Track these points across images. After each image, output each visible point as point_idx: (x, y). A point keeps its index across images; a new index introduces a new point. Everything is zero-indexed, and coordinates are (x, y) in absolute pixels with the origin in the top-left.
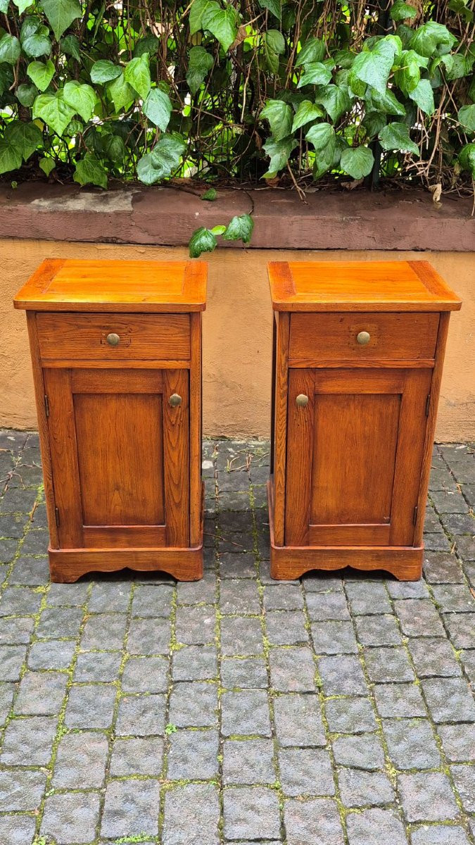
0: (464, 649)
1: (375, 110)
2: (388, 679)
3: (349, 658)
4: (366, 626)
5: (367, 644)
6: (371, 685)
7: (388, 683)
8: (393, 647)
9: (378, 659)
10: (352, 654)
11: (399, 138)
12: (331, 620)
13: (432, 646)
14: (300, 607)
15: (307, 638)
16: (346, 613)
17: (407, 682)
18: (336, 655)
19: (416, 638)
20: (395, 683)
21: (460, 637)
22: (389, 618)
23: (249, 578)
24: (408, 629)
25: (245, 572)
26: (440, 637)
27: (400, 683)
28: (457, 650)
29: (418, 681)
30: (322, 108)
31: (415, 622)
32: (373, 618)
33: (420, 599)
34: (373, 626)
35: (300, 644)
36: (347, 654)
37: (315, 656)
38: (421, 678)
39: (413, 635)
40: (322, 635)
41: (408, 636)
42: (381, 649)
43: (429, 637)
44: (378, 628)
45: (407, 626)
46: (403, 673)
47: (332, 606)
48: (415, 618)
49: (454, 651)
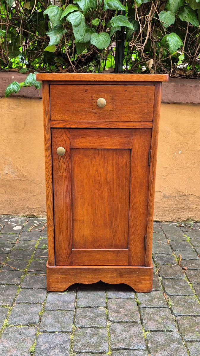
0: (151, 331)
1: (109, 8)
2: (87, 349)
3: (63, 334)
4: (83, 314)
5: (80, 326)
6: (74, 354)
7: (86, 353)
8: (98, 328)
9: (84, 336)
10: (66, 332)
11: (121, 21)
12: (60, 310)
13: (127, 328)
14: (41, 301)
15: (37, 320)
16: (72, 305)
17: (102, 353)
18: (54, 332)
19: (118, 322)
20: (92, 353)
21: (150, 323)
22: (102, 309)
23: (14, 285)
24: (113, 317)
25: (13, 281)
26: (135, 322)
27: (96, 353)
28: (146, 331)
29: (110, 352)
30: (78, 6)
31: (119, 312)
32: (90, 309)
33: (128, 299)
34: (89, 314)
35: (30, 324)
36: (63, 332)
37: (38, 333)
38: (113, 350)
39: (116, 321)
40: (49, 319)
41: (112, 322)
42: (89, 329)
43: (127, 322)
44: (92, 315)
45: (113, 314)
46: (100, 346)
47: (64, 302)
48: (120, 310)
49: (143, 331)
